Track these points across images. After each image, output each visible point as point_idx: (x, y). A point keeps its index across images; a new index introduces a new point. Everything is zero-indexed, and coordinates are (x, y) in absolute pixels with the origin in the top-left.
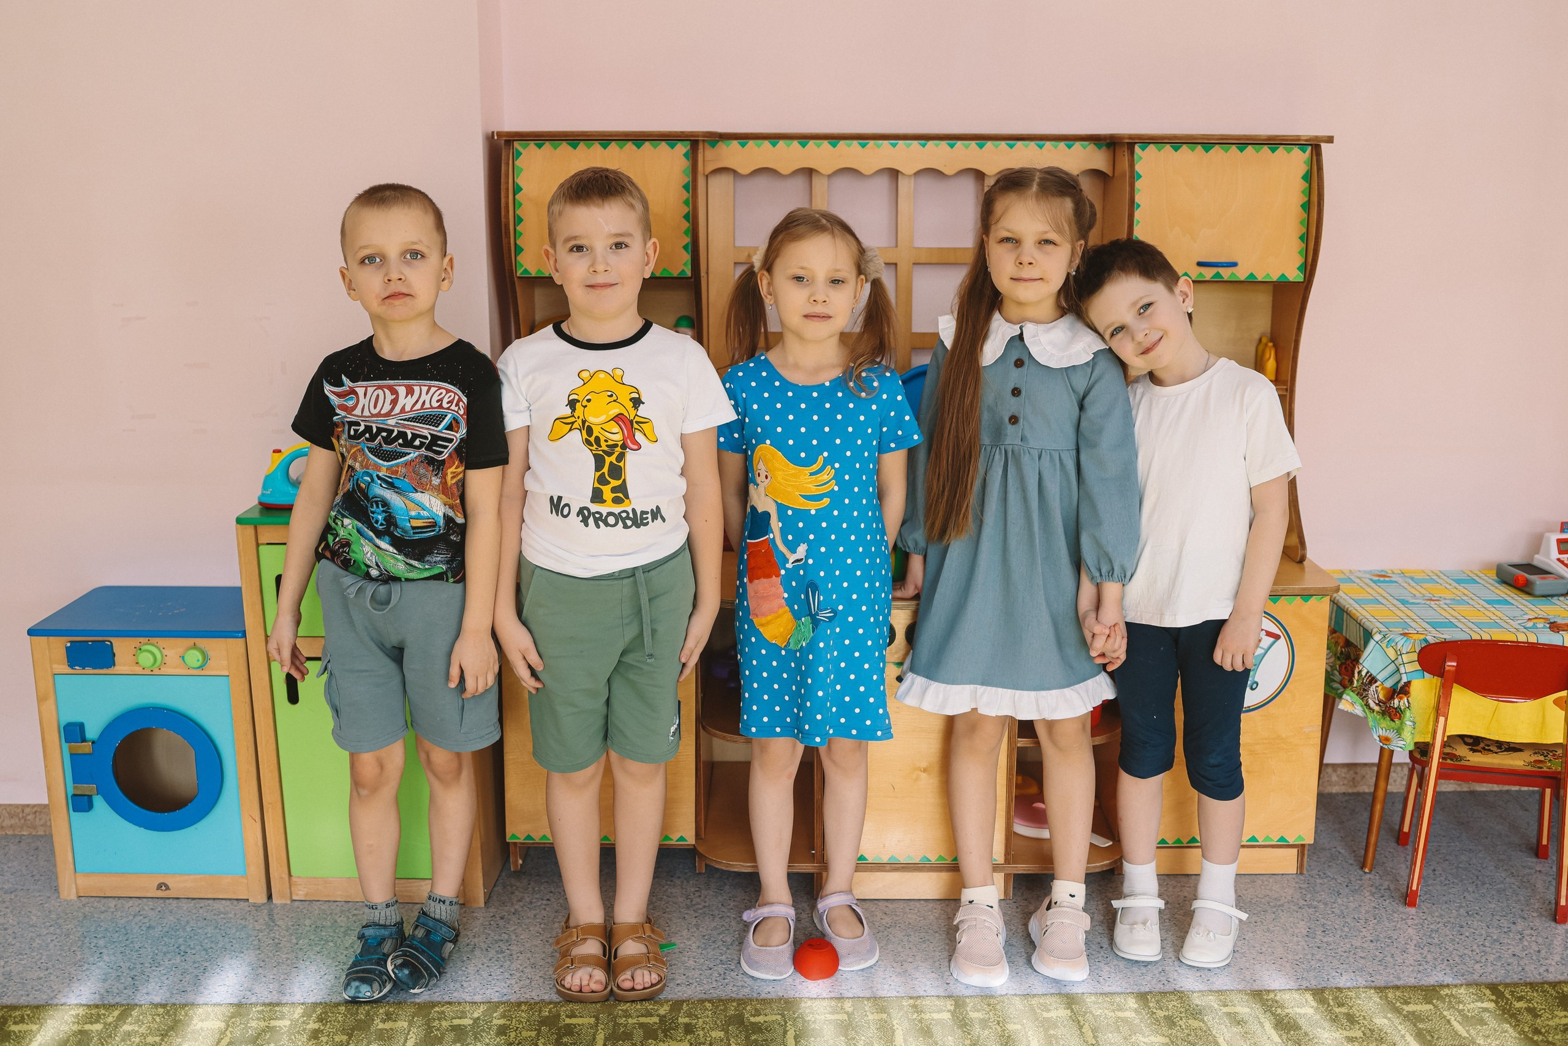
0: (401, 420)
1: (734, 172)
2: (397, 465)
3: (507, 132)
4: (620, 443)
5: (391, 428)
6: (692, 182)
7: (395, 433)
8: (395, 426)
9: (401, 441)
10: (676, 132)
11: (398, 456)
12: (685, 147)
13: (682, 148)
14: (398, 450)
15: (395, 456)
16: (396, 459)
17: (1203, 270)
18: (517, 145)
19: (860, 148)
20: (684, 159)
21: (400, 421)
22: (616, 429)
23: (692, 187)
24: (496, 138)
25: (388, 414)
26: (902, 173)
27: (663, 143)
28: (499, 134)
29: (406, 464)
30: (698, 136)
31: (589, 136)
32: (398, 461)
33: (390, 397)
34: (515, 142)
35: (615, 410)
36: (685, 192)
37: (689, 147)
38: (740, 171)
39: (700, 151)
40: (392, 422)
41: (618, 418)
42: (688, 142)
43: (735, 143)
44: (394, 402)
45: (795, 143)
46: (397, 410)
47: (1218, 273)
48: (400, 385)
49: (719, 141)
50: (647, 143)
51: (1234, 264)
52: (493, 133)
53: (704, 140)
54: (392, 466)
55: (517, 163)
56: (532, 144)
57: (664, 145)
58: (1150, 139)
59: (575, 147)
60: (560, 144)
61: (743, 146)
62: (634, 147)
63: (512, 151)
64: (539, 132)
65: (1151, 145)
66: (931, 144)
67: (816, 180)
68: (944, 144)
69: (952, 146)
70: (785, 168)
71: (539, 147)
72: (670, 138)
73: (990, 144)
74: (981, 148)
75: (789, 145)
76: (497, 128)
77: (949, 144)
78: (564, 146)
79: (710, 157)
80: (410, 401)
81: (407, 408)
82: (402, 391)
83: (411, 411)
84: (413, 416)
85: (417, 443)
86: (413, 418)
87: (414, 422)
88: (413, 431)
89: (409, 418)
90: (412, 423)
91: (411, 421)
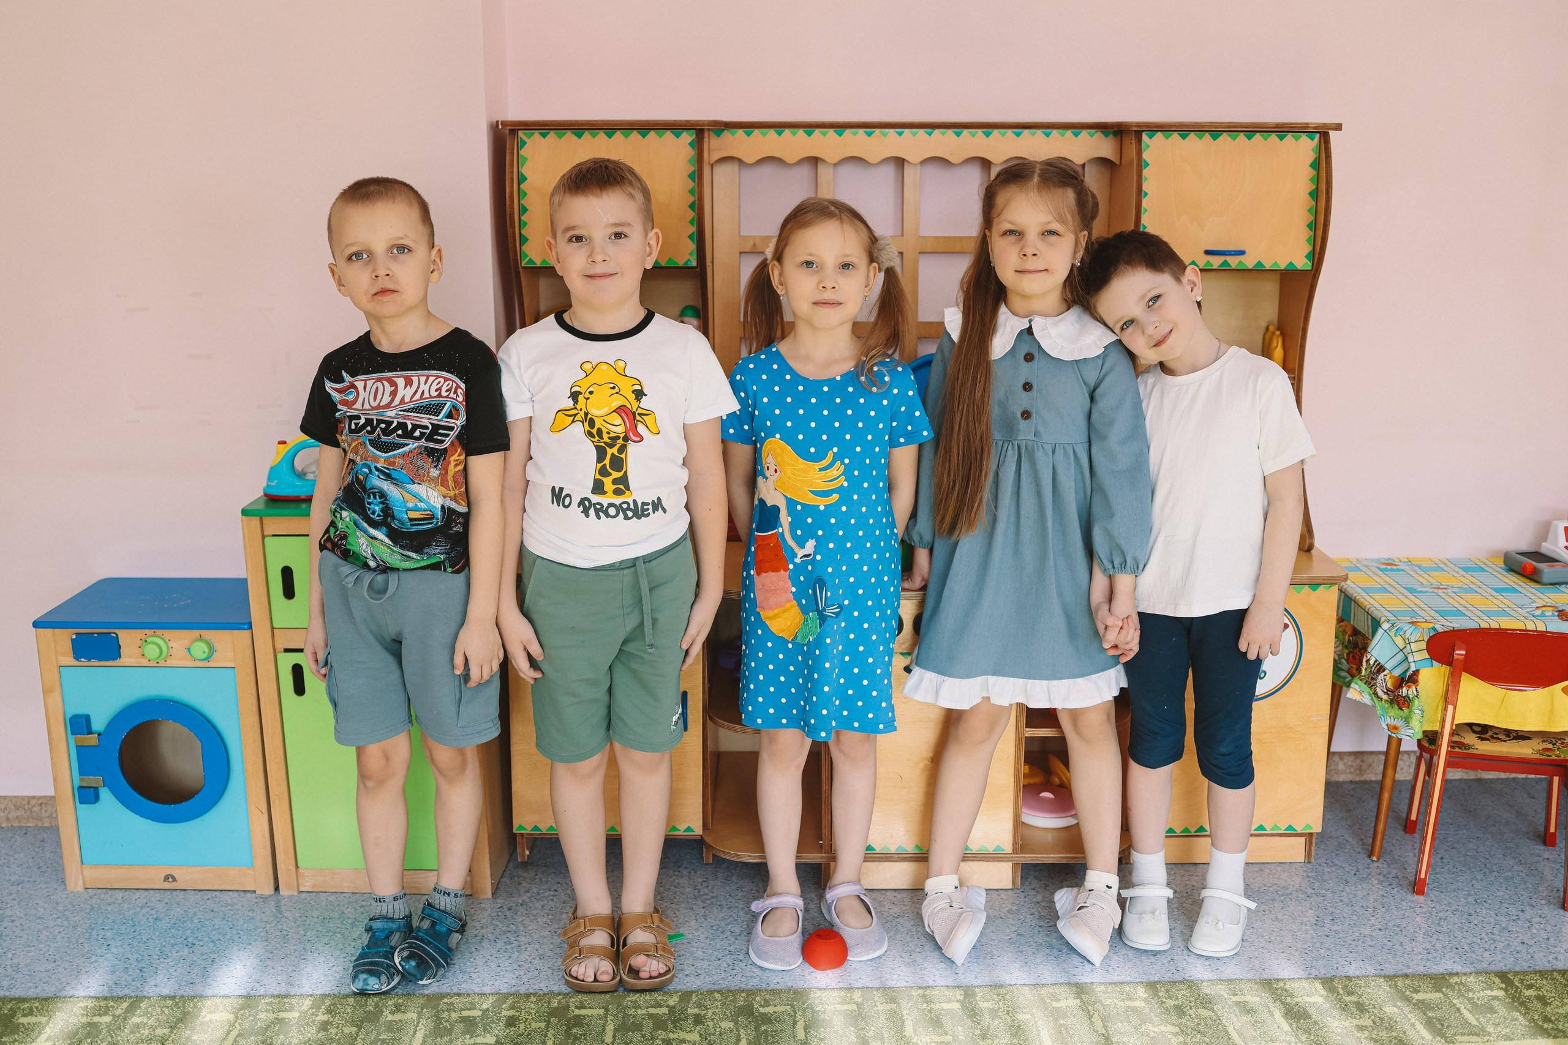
0: (402, 411)
1: (740, 161)
2: (397, 456)
3: (512, 122)
4: (622, 436)
5: (391, 419)
6: (698, 171)
7: (395, 424)
8: (394, 417)
9: (400, 432)
10: (681, 121)
12: (691, 136)
13: (688, 137)
14: (397, 442)
17: (1211, 258)
18: (522, 134)
19: (866, 136)
20: (689, 148)
21: (401, 413)
22: (619, 421)
23: (698, 176)
24: (500, 127)
25: (388, 406)
26: (908, 161)
27: (669, 132)
28: (504, 123)
29: (404, 455)
30: (703, 125)
31: (594, 125)
32: (396, 452)
33: (389, 389)
34: (520, 131)
35: (618, 402)
36: (690, 181)
37: (695, 135)
38: (746, 160)
39: (706, 140)
40: (391, 413)
41: (621, 410)
42: (694, 131)
43: (740, 131)
44: (394, 394)
45: (801, 132)
46: (397, 401)
47: (1224, 261)
48: (397, 377)
49: (723, 130)
50: (652, 132)
51: (1239, 253)
52: (497, 122)
53: (709, 129)
54: (390, 457)
55: (522, 152)
56: (537, 133)
57: (669, 134)
58: (1157, 127)
59: (580, 137)
60: (565, 133)
61: (748, 135)
62: (640, 137)
63: (516, 140)
64: (543, 121)
65: (1159, 133)
66: (937, 132)
67: (821, 168)
68: (950, 132)
69: (958, 135)
70: (791, 157)
71: (544, 136)
72: (676, 127)
73: (996, 132)
74: (988, 137)
75: (794, 134)
76: (501, 117)
77: (955, 133)
78: (569, 136)
79: (716, 146)
80: (409, 392)
81: (407, 399)
82: (401, 382)
83: (410, 402)
84: (412, 406)
85: (417, 434)
86: (413, 409)
87: (414, 412)
88: (413, 422)
89: (409, 409)
90: (412, 414)
91: (411, 412)
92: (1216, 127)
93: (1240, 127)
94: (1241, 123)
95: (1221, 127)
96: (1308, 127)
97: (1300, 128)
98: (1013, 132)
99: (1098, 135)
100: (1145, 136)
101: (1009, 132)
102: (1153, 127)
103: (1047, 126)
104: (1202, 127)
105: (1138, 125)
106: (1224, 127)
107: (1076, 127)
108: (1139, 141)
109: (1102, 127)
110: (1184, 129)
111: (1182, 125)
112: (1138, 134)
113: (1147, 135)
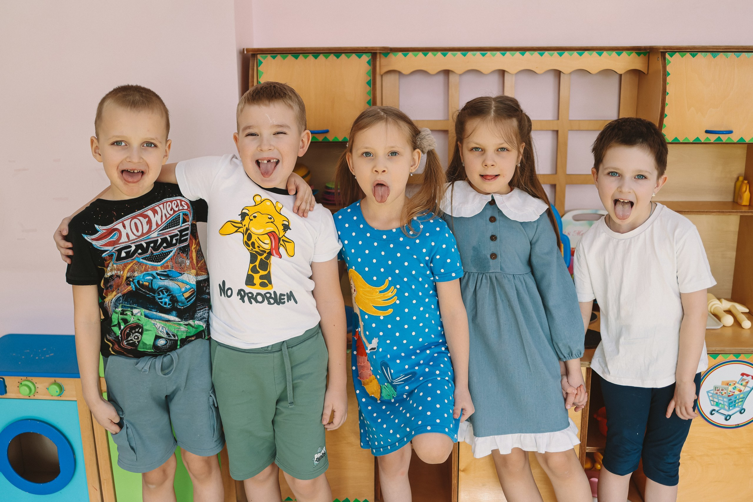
0: (160, 231)
1: (399, 73)
2: (167, 262)
3: (252, 49)
4: (267, 251)
5: (156, 239)
6: (373, 80)
7: (160, 241)
8: (157, 237)
9: (165, 245)
10: (363, 48)
11: (165, 256)
12: (368, 57)
13: (366, 58)
14: (164, 252)
15: (163, 256)
17: (709, 136)
18: (259, 57)
19: (481, 56)
20: (367, 65)
22: (268, 241)
23: (372, 83)
24: (245, 52)
25: (149, 232)
26: (507, 72)
27: (354, 55)
28: (248, 50)
30: (377, 50)
31: (305, 50)
32: (166, 259)
33: (144, 221)
34: (258, 55)
35: (271, 228)
36: (368, 87)
37: (370, 57)
38: (403, 72)
39: (378, 59)
40: (154, 235)
41: (271, 234)
42: (370, 54)
43: (400, 54)
44: (149, 222)
45: (439, 54)
46: (154, 226)
47: (719, 137)
48: (146, 211)
49: (389, 53)
50: (343, 55)
51: (730, 132)
52: (244, 49)
53: (380, 53)
54: (164, 263)
55: (259, 68)
56: (269, 56)
58: (677, 49)
59: (297, 58)
60: (287, 56)
61: (405, 56)
62: (335, 58)
63: (256, 61)
64: (273, 49)
65: (677, 53)
66: (528, 53)
67: (451, 76)
68: (536, 53)
69: (541, 56)
70: (433, 70)
71: (274, 58)
72: (358, 52)
73: (566, 54)
74: (560, 57)
75: (435, 55)
76: (246, 46)
77: (539, 54)
78: (290, 57)
79: (384, 63)
80: (158, 217)
81: (160, 223)
82: (150, 213)
83: (162, 223)
84: (165, 226)
85: (174, 241)
86: (166, 227)
87: (167, 229)
88: (169, 235)
89: (164, 228)
90: (167, 230)
91: (166, 229)
92: (717, 49)
95: (720, 49)
98: (577, 54)
99: (634, 54)
100: (667, 56)
102: (674, 49)
103: (600, 50)
104: (707, 49)
105: (665, 48)
106: (723, 49)
107: (619, 50)
108: (664, 58)
109: (639, 50)
110: (694, 51)
111: (694, 47)
112: (663, 54)
113: (669, 55)
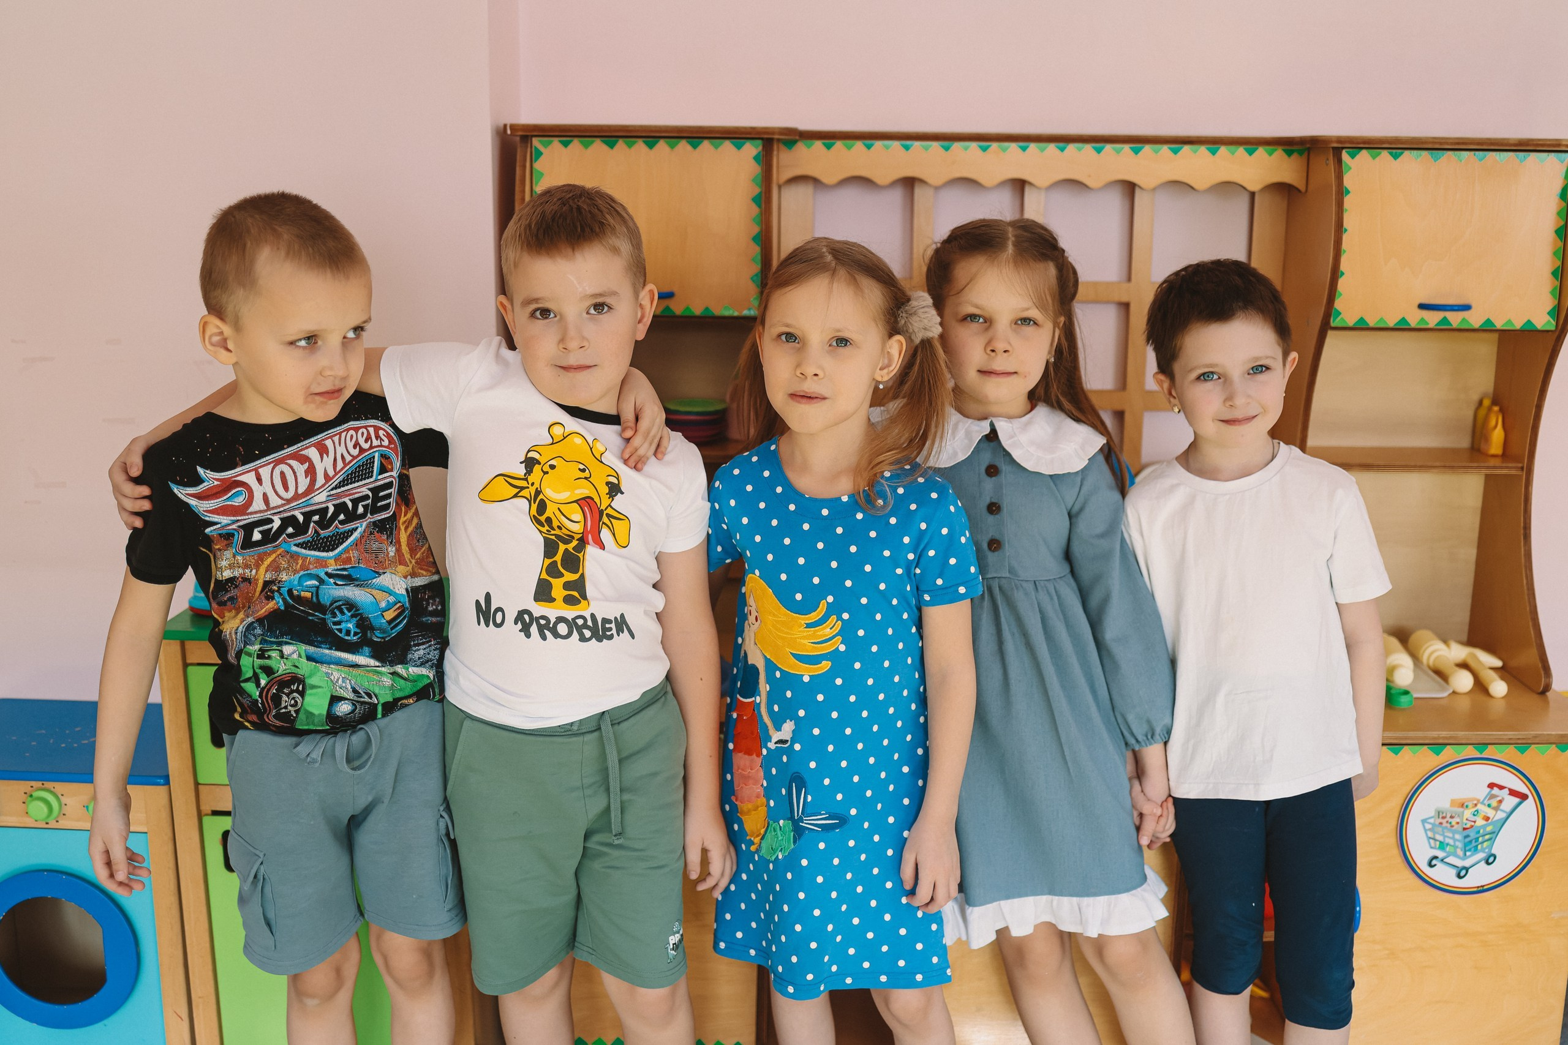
0: (332, 490)
1: (815, 181)
2: (346, 550)
3: (524, 126)
4: (577, 537)
5: (324, 506)
6: (764, 194)
7: (331, 510)
8: (327, 501)
9: (342, 517)
10: (745, 128)
11: (343, 539)
12: (757, 147)
13: (751, 149)
14: (341, 530)
15: (339, 540)
16: (342, 544)
17: (1426, 314)
18: (536, 142)
19: (980, 151)
20: (753, 162)
21: (333, 492)
22: (578, 516)
23: (764, 200)
24: (509, 132)
25: (310, 489)
26: (1030, 184)
27: (727, 142)
28: (513, 127)
29: (356, 544)
30: (773, 133)
31: (629, 132)
32: (345, 545)
33: (301, 469)
34: (534, 139)
35: (584, 491)
36: (755, 207)
37: (760, 148)
38: (827, 179)
39: (775, 153)
40: (320, 498)
41: (585, 503)
42: (759, 142)
43: (818, 144)
44: (311, 471)
45: (896, 144)
46: (320, 480)
47: (1445, 318)
48: (307, 448)
49: (798, 140)
50: (706, 143)
51: (1467, 308)
52: (505, 126)
53: (780, 139)
54: (341, 553)
55: (536, 165)
56: (556, 142)
57: (727, 144)
58: (1364, 143)
59: (612, 146)
60: (593, 142)
61: (829, 147)
62: (689, 147)
63: (529, 150)
64: (565, 126)
65: (1364, 152)
66: (1071, 147)
67: (918, 191)
68: (1089, 146)
69: (1099, 151)
70: (883, 176)
71: (566, 144)
72: (736, 136)
73: (1147, 148)
74: (1136, 154)
75: (888, 147)
76: (510, 120)
77: (1095, 148)
78: (598, 145)
79: (790, 162)
80: (328, 462)
81: (331, 473)
82: (313, 453)
83: (336, 474)
84: (341, 479)
85: (361, 510)
86: (343, 481)
87: (347, 485)
88: (351, 497)
89: (340, 483)
90: (346, 488)
92: (1441, 143)
93: (1471, 144)
94: (1473, 139)
95: (1447, 143)
96: (1559, 145)
97: (1549, 145)
98: (1170, 148)
99: (1279, 152)
100: (1345, 156)
101: (1165, 149)
102: (1358, 143)
103: (1214, 142)
104: (1423, 143)
105: (1340, 140)
106: (1452, 144)
107: (1251, 142)
108: (1339, 161)
109: (1289, 145)
110: (1396, 146)
111: (1397, 140)
112: (1337, 152)
113: (1349, 153)
